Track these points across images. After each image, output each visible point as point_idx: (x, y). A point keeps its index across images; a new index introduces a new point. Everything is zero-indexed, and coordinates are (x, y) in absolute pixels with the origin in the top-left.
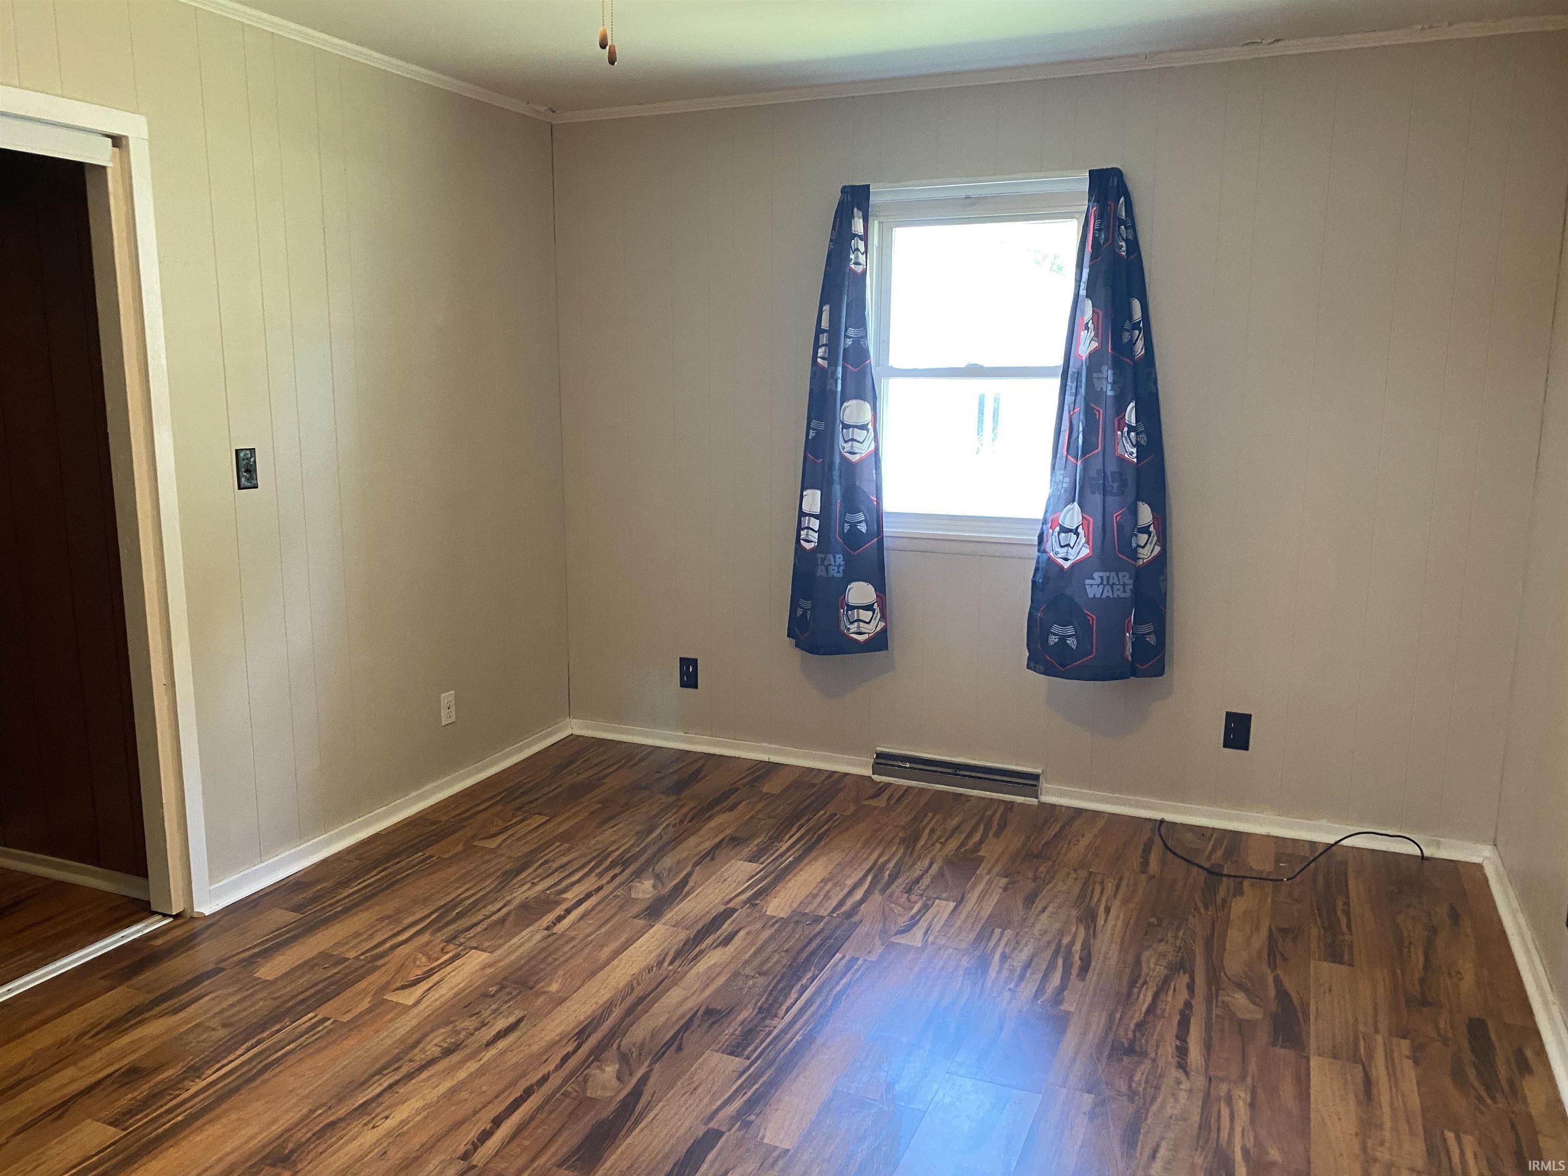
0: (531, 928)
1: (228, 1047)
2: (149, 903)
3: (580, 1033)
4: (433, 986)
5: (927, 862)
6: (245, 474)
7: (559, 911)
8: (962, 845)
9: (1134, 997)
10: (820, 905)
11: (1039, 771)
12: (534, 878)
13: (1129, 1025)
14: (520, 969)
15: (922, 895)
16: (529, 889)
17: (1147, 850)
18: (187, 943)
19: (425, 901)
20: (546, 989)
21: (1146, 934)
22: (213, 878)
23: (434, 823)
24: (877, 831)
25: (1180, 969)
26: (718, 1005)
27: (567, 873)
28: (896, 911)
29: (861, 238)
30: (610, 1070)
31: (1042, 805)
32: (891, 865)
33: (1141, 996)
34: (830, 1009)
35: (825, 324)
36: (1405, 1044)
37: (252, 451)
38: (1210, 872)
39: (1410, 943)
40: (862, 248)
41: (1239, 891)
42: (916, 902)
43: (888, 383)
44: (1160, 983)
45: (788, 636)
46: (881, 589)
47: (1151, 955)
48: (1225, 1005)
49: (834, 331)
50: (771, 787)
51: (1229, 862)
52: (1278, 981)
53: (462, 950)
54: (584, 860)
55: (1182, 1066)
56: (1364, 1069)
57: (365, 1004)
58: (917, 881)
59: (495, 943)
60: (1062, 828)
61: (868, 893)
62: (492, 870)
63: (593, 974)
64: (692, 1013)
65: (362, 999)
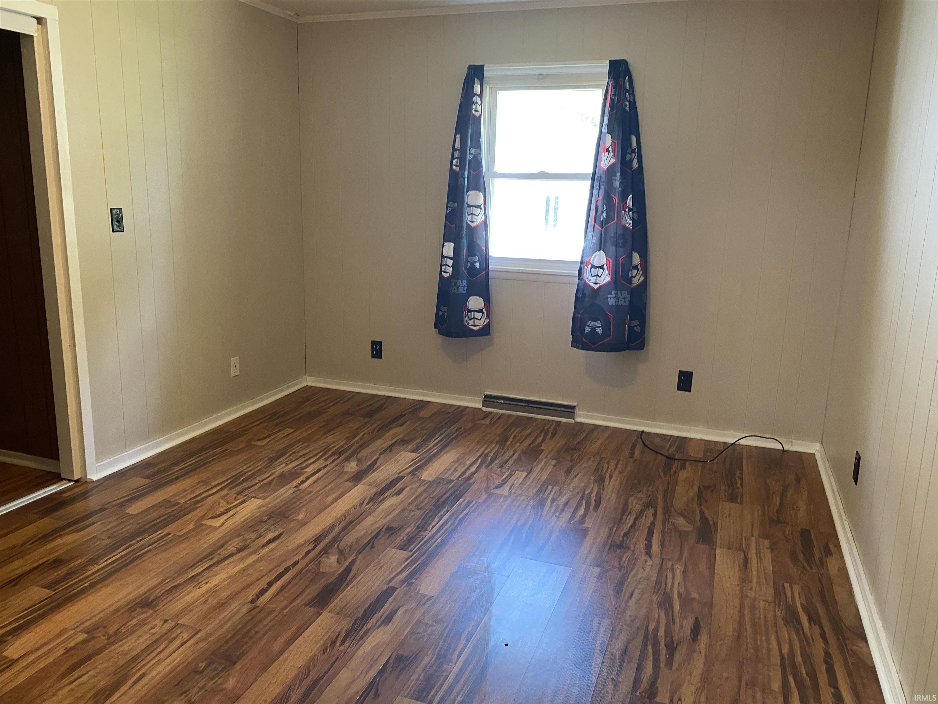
0: (286, 487)
1: (113, 548)
2: (60, 474)
3: (315, 540)
4: (230, 517)
5: (512, 452)
6: (116, 223)
7: (302, 478)
8: (533, 443)
9: (623, 520)
10: (451, 474)
11: (576, 404)
12: (287, 461)
13: (620, 533)
14: (281, 507)
15: (508, 469)
16: (284, 467)
17: (634, 446)
18: (84, 495)
19: (223, 473)
20: (297, 518)
21: (632, 488)
22: (97, 461)
23: (228, 432)
24: (485, 436)
25: (649, 506)
26: (394, 525)
27: (306, 458)
28: (494, 477)
29: (479, 96)
30: (333, 559)
31: (577, 423)
32: (492, 454)
33: (628, 519)
34: (457, 526)
35: (457, 146)
36: (767, 543)
37: (121, 209)
38: (667, 457)
39: (773, 493)
40: (479, 101)
41: (683, 467)
42: (505, 473)
43: (493, 182)
44: (638, 513)
45: (435, 328)
46: (487, 301)
47: (634, 499)
48: (673, 524)
49: (463, 150)
50: (423, 414)
51: (679, 453)
52: (702, 513)
53: (246, 499)
54: (317, 452)
55: (648, 553)
56: (745, 554)
57: (191, 526)
58: (507, 461)
59: (265, 495)
60: (588, 434)
61: (479, 467)
62: (262, 457)
63: (321, 511)
64: (379, 529)
65: (189, 524)
